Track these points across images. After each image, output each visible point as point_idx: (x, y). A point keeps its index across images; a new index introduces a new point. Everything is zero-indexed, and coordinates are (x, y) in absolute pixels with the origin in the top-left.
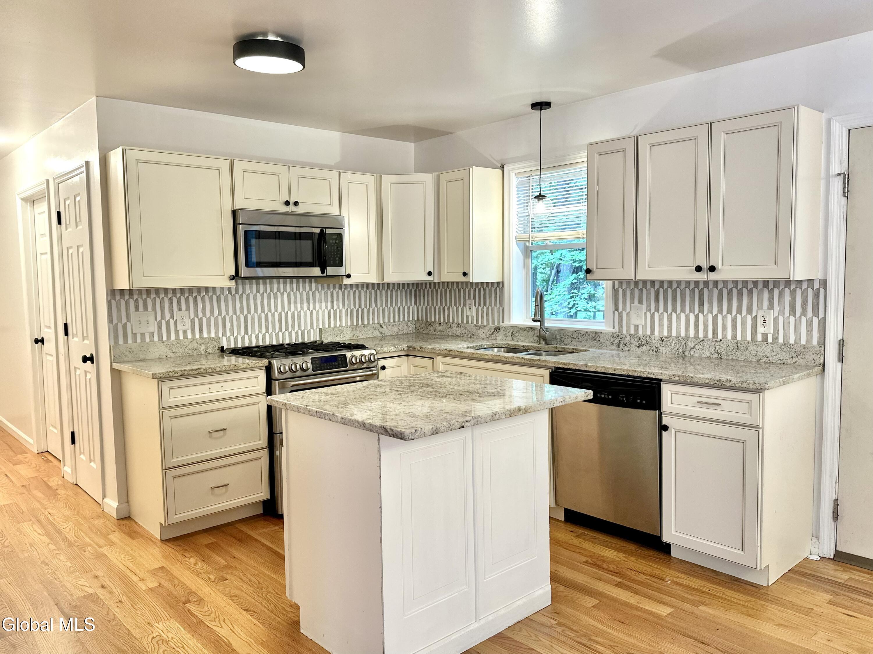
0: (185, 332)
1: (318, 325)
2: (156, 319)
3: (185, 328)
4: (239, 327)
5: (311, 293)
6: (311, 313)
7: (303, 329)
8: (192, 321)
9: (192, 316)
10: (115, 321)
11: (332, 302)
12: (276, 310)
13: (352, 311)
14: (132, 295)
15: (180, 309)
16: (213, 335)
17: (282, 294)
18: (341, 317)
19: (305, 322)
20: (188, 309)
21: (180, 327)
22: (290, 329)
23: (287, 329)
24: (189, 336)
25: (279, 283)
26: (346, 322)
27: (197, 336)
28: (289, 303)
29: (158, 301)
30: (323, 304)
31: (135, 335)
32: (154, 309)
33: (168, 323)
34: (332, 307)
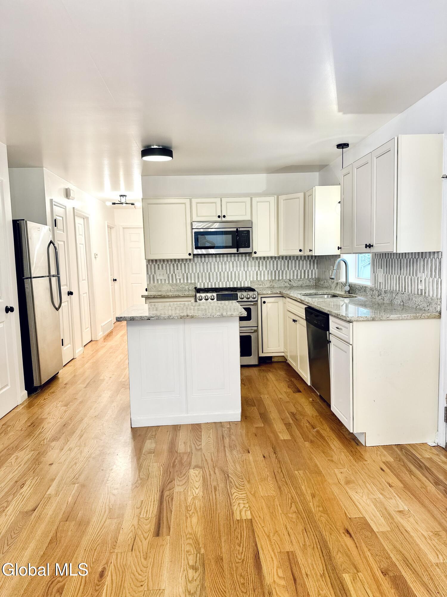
0: (180, 279)
1: (250, 279)
2: (167, 273)
4: (206, 278)
6: (246, 272)
7: (240, 280)
8: (183, 275)
9: (183, 272)
10: (150, 273)
11: (259, 267)
12: (226, 271)
13: (272, 272)
14: (157, 262)
15: (178, 269)
16: (193, 282)
18: (264, 275)
19: (242, 276)
20: (181, 269)
21: (177, 277)
22: (233, 280)
23: (231, 280)
24: (182, 282)
26: (268, 278)
27: (186, 281)
28: (233, 267)
29: (168, 265)
30: (253, 268)
31: (158, 280)
32: (166, 269)
33: (172, 275)
34: (259, 269)
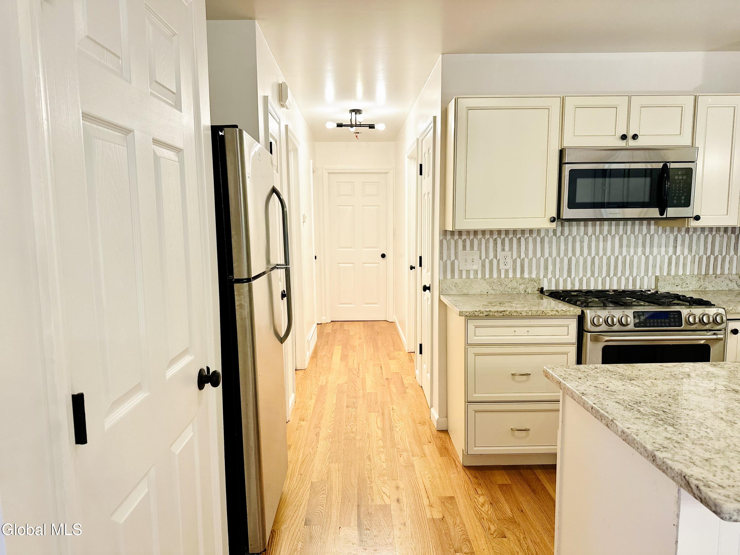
0: (507, 271)
1: (654, 273)
2: (480, 258)
3: (506, 267)
4: (561, 270)
5: (648, 236)
6: (647, 258)
7: (635, 275)
8: (515, 261)
9: (515, 256)
10: (445, 259)
11: (675, 247)
12: (605, 254)
13: (701, 258)
14: (461, 235)
15: (503, 250)
16: (534, 276)
17: (613, 237)
18: (684, 265)
19: (639, 267)
20: (511, 249)
21: (502, 266)
22: (619, 274)
23: (615, 275)
24: (511, 275)
25: (610, 225)
26: (692, 270)
27: (518, 275)
28: (621, 246)
29: (483, 241)
30: (663, 249)
31: (461, 272)
32: (480, 249)
33: (491, 262)
34: (675, 252)
